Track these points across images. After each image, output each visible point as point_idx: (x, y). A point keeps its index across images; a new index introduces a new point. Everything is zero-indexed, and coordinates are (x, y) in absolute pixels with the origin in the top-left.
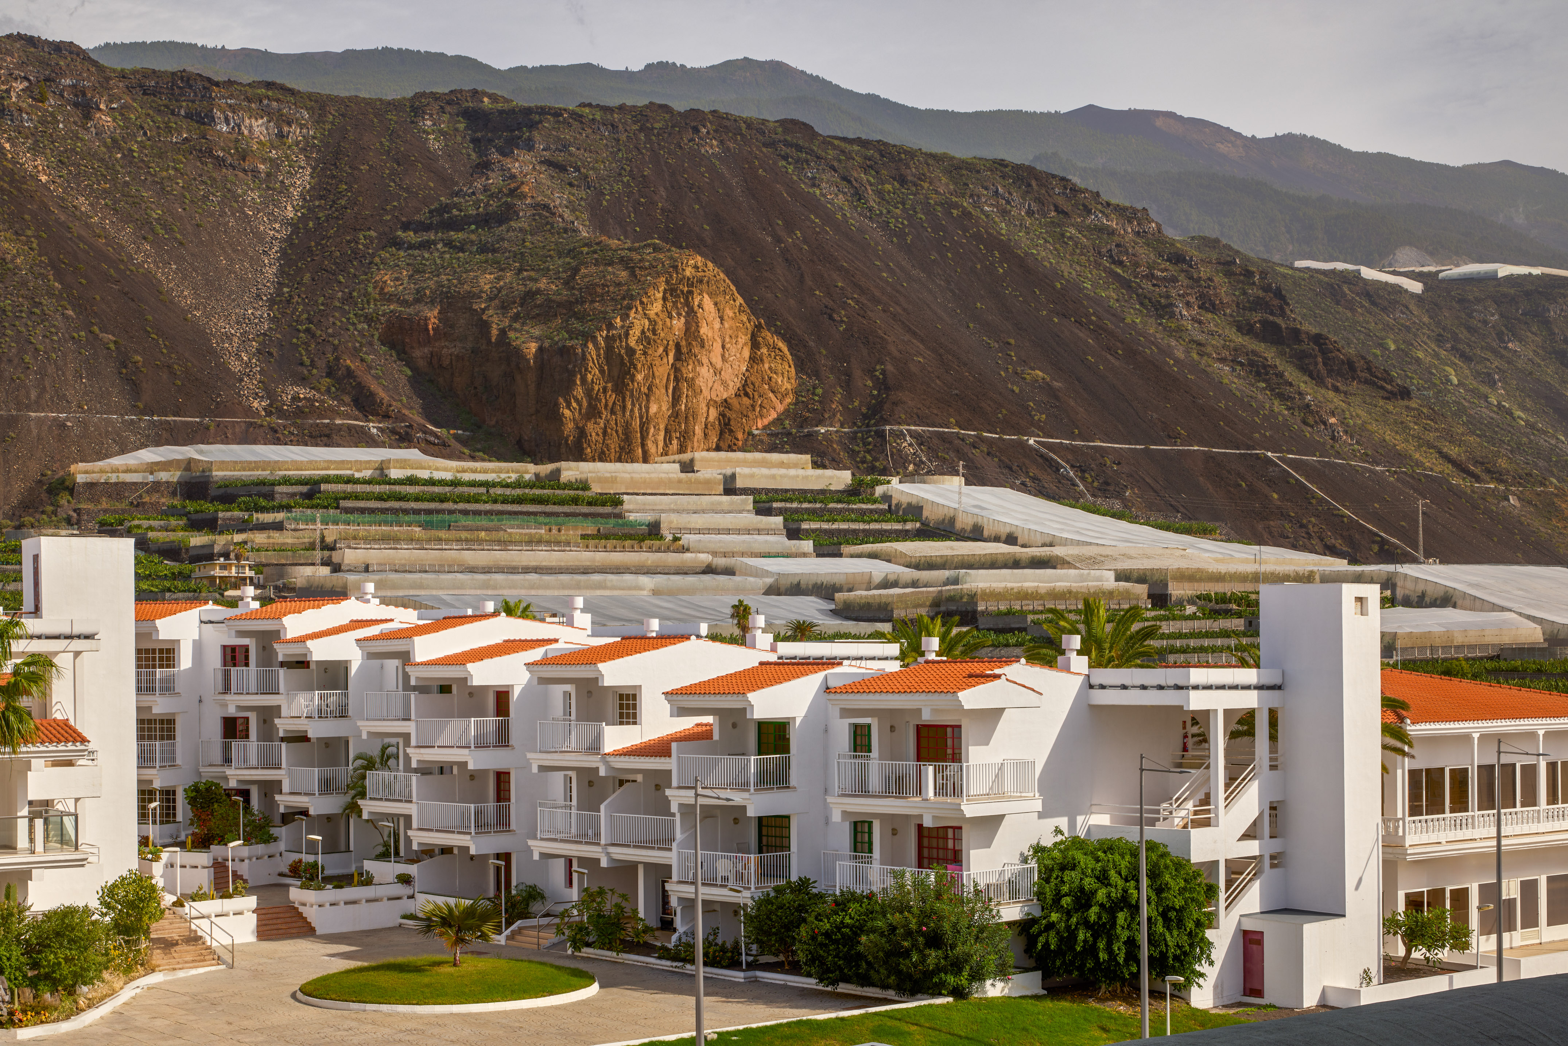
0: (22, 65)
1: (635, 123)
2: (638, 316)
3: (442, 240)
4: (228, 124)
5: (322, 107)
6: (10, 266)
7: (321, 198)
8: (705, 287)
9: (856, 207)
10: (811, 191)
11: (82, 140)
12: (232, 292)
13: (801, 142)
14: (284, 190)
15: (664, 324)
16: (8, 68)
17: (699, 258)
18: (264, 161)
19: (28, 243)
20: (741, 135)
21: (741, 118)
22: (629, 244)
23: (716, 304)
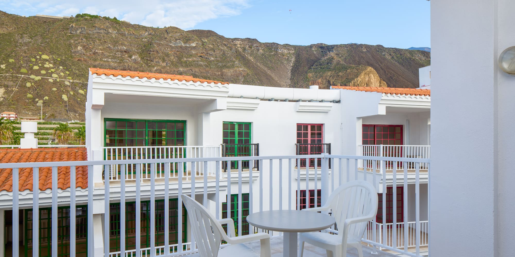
0: (248, 43)
1: (351, 47)
2: (359, 78)
3: (319, 67)
4: (281, 51)
5: (295, 48)
6: (248, 74)
7: (297, 62)
8: (371, 73)
9: (392, 60)
10: (384, 57)
11: (258, 54)
12: (284, 78)
13: (381, 48)
14: (291, 61)
15: (364, 80)
16: (246, 43)
17: (371, 67)
18: (287, 57)
19: (251, 70)
20: (370, 48)
21: (370, 45)
22: (356, 66)
23: (373, 76)
